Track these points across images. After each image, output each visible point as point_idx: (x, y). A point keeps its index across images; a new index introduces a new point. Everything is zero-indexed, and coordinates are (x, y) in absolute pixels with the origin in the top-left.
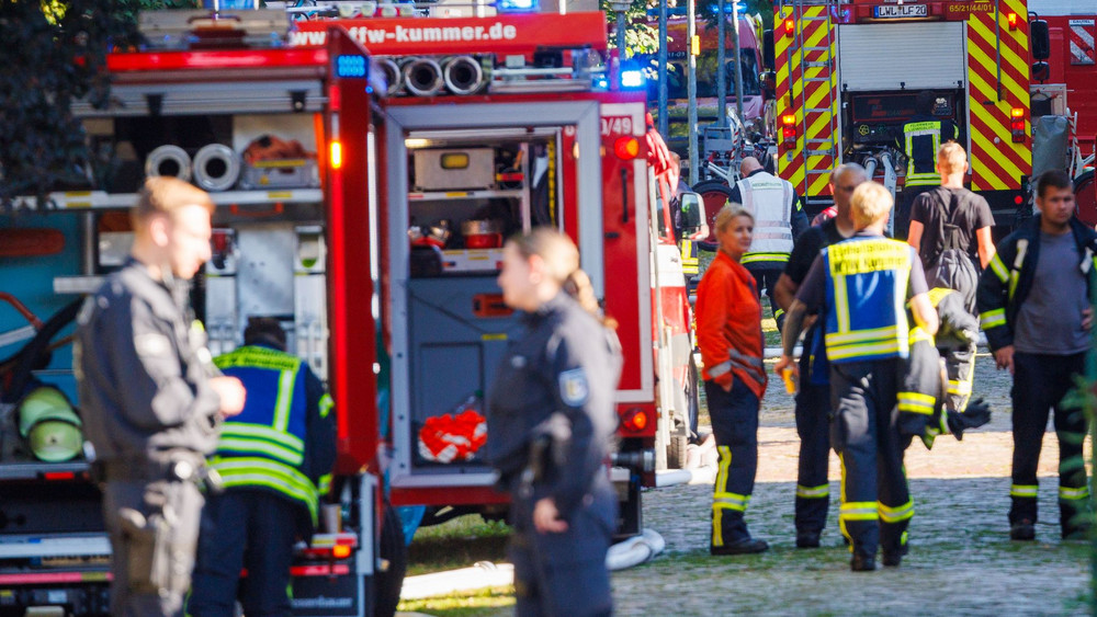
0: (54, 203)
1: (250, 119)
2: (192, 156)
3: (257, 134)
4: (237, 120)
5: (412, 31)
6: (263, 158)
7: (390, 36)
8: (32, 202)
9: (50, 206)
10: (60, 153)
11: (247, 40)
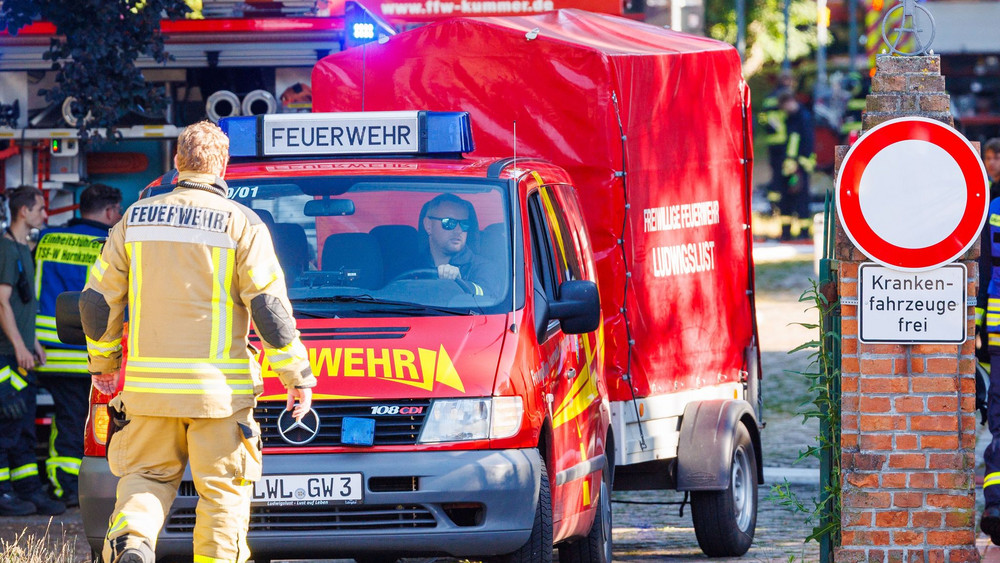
0: (120, 133)
1: (287, 70)
2: (241, 99)
3: (292, 83)
4: (278, 71)
5: (474, 4)
6: (295, 101)
7: (457, 7)
8: (103, 132)
9: (117, 135)
10: (125, 95)
11: (283, 10)
